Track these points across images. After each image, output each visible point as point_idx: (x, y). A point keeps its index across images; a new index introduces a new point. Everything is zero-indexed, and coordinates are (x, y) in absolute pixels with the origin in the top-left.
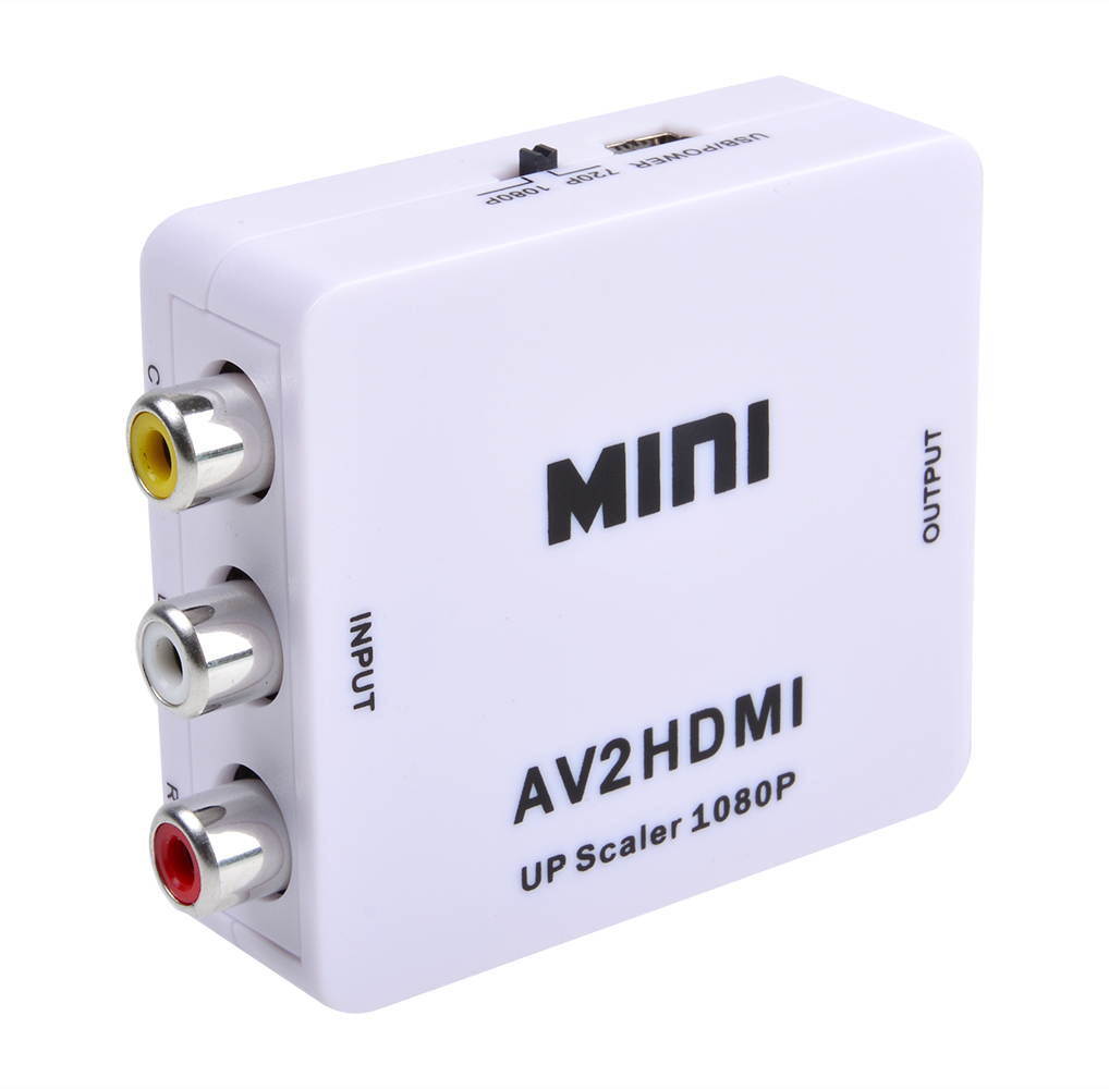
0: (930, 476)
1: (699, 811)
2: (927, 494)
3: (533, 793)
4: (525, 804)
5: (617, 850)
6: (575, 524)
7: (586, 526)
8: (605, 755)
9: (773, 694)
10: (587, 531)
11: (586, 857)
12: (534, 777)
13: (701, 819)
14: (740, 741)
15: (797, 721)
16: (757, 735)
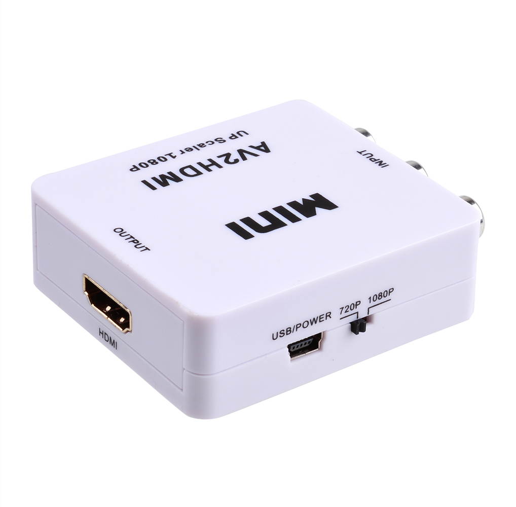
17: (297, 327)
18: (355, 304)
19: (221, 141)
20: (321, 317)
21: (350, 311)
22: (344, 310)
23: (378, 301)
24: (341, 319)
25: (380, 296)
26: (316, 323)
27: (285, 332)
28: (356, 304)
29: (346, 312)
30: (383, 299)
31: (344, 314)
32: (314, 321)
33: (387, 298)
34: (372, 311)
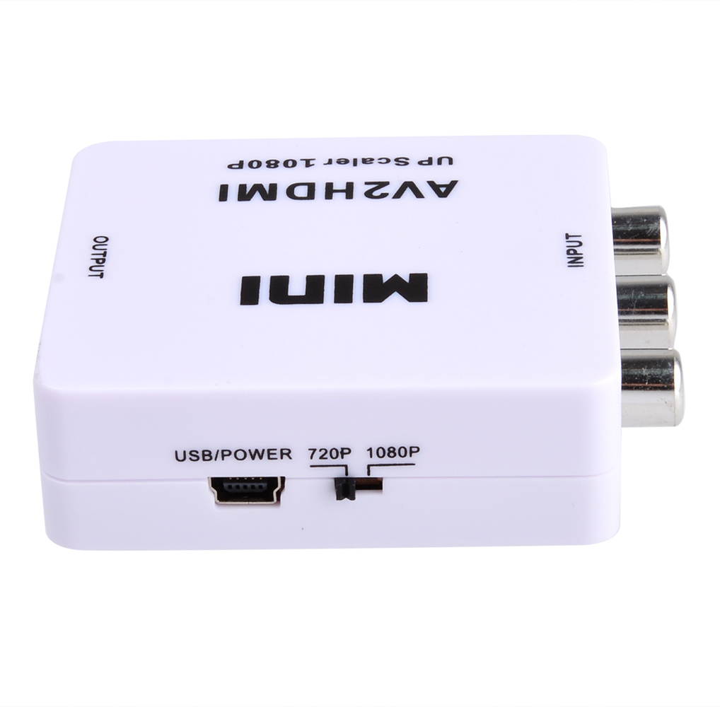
17: (224, 454)
18: (340, 450)
19: (402, 162)
20: (271, 452)
21: (329, 458)
22: (318, 454)
23: (386, 460)
24: (312, 466)
25: (392, 452)
26: (261, 457)
27: (200, 455)
28: (344, 452)
29: (321, 458)
30: (397, 460)
31: (316, 460)
32: (256, 454)
33: (407, 459)
34: (376, 473)
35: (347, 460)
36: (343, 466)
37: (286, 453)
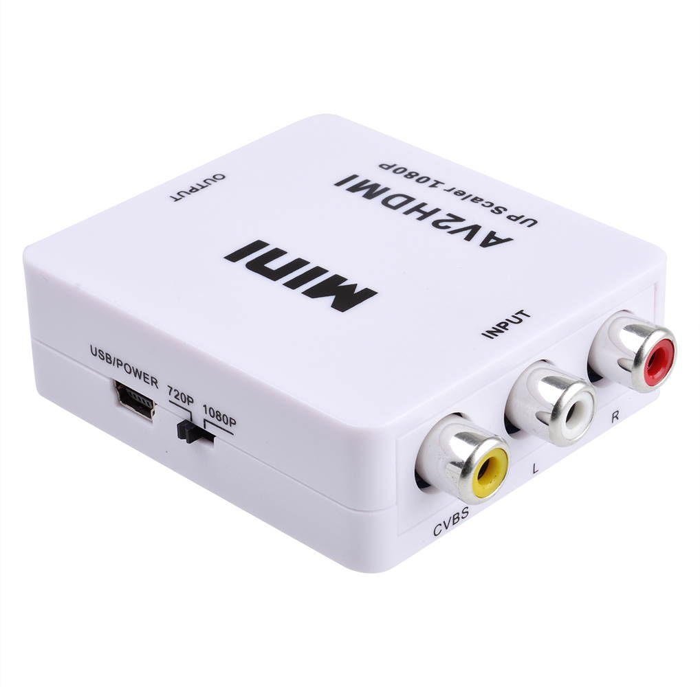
0: (193, 190)
1: (433, 186)
2: (203, 187)
3: (492, 241)
4: (499, 241)
5: (483, 202)
6: (357, 290)
7: (355, 286)
8: (447, 227)
9: (353, 189)
10: (356, 285)
11: (498, 210)
12: (485, 244)
13: (436, 184)
14: (386, 189)
15: (355, 177)
16: (377, 186)
17: (118, 363)
20: (145, 376)
21: (181, 401)
22: (174, 393)
23: (216, 421)
24: (170, 401)
25: (218, 415)
26: (140, 378)
27: (105, 356)
28: (189, 400)
29: (176, 397)
30: (221, 424)
31: (173, 398)
32: (137, 373)
33: (227, 427)
34: (210, 429)
35: (190, 407)
36: (189, 411)
37: (154, 382)
